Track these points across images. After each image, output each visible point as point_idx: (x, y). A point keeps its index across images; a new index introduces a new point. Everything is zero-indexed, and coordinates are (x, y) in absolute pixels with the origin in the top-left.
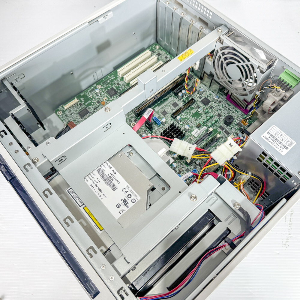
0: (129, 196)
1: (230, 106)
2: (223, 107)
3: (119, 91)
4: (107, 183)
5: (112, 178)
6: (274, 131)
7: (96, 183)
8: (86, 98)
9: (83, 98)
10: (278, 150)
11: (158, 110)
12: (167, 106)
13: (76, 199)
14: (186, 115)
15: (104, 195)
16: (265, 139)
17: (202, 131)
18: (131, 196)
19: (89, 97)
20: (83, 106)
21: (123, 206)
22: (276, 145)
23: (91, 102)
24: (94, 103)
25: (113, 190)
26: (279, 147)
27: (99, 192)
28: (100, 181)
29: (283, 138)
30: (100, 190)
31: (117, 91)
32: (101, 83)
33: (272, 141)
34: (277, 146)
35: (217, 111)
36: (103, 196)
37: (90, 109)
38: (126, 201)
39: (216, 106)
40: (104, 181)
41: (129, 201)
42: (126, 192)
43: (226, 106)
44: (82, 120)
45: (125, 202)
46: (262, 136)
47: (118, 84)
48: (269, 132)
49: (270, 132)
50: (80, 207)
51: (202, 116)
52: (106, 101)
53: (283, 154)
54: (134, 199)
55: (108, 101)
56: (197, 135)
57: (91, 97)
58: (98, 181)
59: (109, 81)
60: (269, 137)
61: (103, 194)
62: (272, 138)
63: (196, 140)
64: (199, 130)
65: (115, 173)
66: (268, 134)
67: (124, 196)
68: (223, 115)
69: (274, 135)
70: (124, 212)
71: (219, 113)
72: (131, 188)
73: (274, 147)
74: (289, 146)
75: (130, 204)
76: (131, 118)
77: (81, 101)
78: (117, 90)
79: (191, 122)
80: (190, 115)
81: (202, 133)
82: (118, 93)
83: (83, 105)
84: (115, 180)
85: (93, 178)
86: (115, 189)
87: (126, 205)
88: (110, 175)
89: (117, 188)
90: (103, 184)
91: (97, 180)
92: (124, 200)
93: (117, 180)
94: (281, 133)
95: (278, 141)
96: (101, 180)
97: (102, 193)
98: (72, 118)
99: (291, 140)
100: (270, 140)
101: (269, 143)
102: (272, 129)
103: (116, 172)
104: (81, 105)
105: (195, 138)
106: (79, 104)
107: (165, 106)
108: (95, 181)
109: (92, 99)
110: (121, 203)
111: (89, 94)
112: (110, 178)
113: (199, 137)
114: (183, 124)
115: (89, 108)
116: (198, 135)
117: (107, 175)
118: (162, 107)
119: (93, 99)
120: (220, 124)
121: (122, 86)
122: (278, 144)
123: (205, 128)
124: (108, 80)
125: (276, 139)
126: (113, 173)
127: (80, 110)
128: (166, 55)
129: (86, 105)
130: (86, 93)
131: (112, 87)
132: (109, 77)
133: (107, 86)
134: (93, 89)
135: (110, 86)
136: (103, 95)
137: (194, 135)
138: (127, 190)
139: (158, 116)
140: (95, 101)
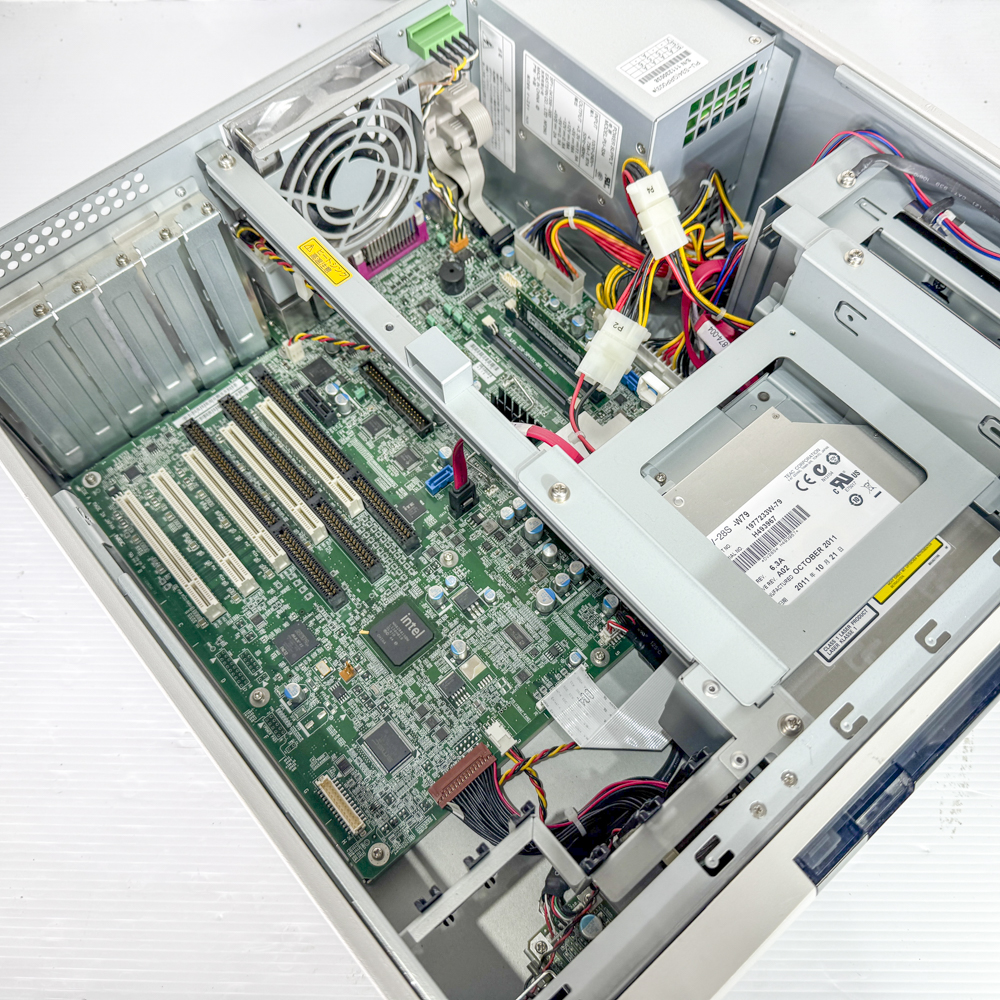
0: (821, 471)
1: (391, 275)
2: (394, 294)
3: (293, 616)
4: (783, 537)
5: (763, 522)
6: (634, 69)
7: (789, 573)
8: (314, 748)
9: (313, 759)
10: (692, 70)
11: (390, 479)
13: (855, 632)
15: (827, 544)
16: (664, 90)
17: (481, 354)
18: (818, 466)
19: (308, 735)
20: (354, 754)
21: (857, 487)
22: (678, 71)
23: (336, 723)
24: (340, 712)
25: (805, 519)
26: (683, 68)
27: (819, 560)
28: (781, 560)
29: (656, 55)
30: (812, 557)
31: (292, 623)
32: (244, 688)
33: (669, 77)
34: (680, 69)
35: (407, 309)
36: (833, 548)
37: (368, 725)
38: (837, 479)
40: (778, 546)
41: (835, 471)
42: (807, 481)
43: (390, 283)
44: (418, 754)
45: (842, 482)
46: (655, 95)
47: (257, 619)
48: (640, 81)
50: (878, 614)
52: (336, 663)
54: (828, 457)
55: (335, 657)
56: (496, 370)
57: (311, 724)
58: (782, 566)
59: (235, 657)
60: (657, 81)
61: (823, 547)
62: (658, 76)
63: (516, 373)
64: (477, 361)
65: (747, 514)
66: (647, 83)
67: (823, 485)
68: (426, 295)
69: (649, 72)
70: (873, 483)
71: (418, 306)
72: (792, 467)
73: (685, 76)
74: (679, 48)
75: (847, 466)
76: (419, 570)
77: (329, 764)
78: (286, 625)
81: (489, 354)
82: (300, 618)
83: (348, 756)
84: (771, 514)
85: (770, 582)
86: (800, 514)
87: (850, 480)
88: (754, 530)
89: (798, 506)
90: (791, 550)
91: (778, 569)
92: (837, 485)
93: (771, 509)
94: (642, 58)
95: (668, 67)
96: (775, 557)
97: (820, 549)
98: (410, 798)
100: (665, 80)
101: (673, 84)
103: (740, 511)
104: (343, 766)
105: (508, 375)
106: (339, 775)
107: (375, 459)
108: (780, 574)
110: (845, 494)
111: (291, 738)
112: (766, 530)
113: (502, 364)
115: (364, 729)
116: (497, 366)
117: (754, 540)
118: (380, 468)
119: (321, 716)
120: (457, 306)
121: (269, 607)
122: (677, 67)
123: (472, 346)
124: (228, 663)
125: (662, 69)
126: (747, 521)
127: (370, 765)
128: (139, 450)
129: (349, 743)
130: (284, 748)
131: (266, 645)
132: (213, 660)
133: (260, 663)
134: (270, 721)
135: (263, 650)
136: (305, 678)
137: (498, 378)
138: (800, 477)
139: (415, 481)
140: (331, 708)
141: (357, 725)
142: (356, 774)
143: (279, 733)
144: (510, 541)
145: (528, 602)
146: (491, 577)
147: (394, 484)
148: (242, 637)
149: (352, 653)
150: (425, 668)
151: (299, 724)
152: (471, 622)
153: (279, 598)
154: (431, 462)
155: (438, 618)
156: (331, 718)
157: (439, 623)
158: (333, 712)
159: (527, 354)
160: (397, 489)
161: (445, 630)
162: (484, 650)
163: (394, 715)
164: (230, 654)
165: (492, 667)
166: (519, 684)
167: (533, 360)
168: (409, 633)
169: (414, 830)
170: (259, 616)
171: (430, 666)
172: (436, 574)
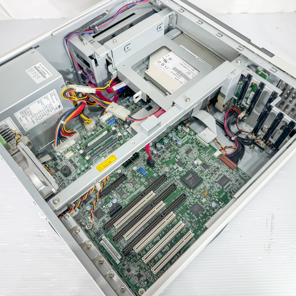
0: (163, 64)
3: (189, 212)
4: (181, 72)
5: (177, 75)
7: (190, 72)
10: (43, 66)
11: (141, 187)
12: (131, 192)
14: (111, 180)
15: (182, 65)
16: (50, 73)
19: (223, 203)
20: (227, 190)
21: (167, 59)
23: (219, 195)
24: (216, 195)
25: (176, 68)
26: (41, 68)
27: (187, 67)
28: (187, 73)
29: (34, 74)
30: (186, 68)
31: (191, 212)
33: (45, 71)
37: (218, 187)
38: (165, 62)
40: (184, 73)
41: (162, 62)
44: (224, 174)
47: (191, 222)
49: (44, 78)
52: (202, 197)
53: (40, 63)
54: (159, 63)
55: (200, 198)
57: (220, 203)
59: (203, 228)
62: (44, 74)
66: (46, 76)
67: (166, 64)
69: (41, 76)
70: (166, 56)
72: (162, 69)
73: (45, 68)
74: (32, 69)
75: (161, 60)
76: (171, 177)
77: (230, 196)
78: (191, 213)
83: (227, 191)
84: (175, 74)
85: (193, 75)
86: (174, 69)
88: (180, 77)
90: (184, 71)
91: (190, 74)
92: (167, 62)
95: (40, 71)
96: (187, 74)
97: (184, 66)
98: (235, 175)
99: (29, 73)
100: (46, 73)
101: (48, 70)
102: (40, 80)
104: (230, 193)
105: (104, 155)
106: (233, 193)
107: (134, 192)
108: (191, 73)
109: (219, 201)
110: (169, 61)
112: (179, 75)
115: (219, 188)
116: (101, 159)
117: (182, 77)
118: (137, 191)
121: (186, 219)
123: (93, 166)
126: (177, 78)
127: (229, 186)
128: (129, 275)
129: (224, 192)
131: (198, 219)
133: (204, 219)
135: (200, 219)
136: (207, 205)
138: (165, 68)
139: (142, 180)
140: (215, 198)
141: (219, 190)
142: (232, 189)
144: (161, 154)
145: (179, 149)
146: (172, 158)
147: (143, 186)
148: (197, 226)
149: (198, 193)
150: (200, 174)
151: (220, 206)
152: (186, 163)
153: (183, 216)
154: (135, 176)
155: (185, 171)
156: (218, 197)
157: (187, 171)
158: (216, 197)
159: (97, 150)
160: (145, 185)
161: (189, 169)
162: (193, 159)
163: (214, 181)
165: (198, 157)
166: (202, 151)
167: (100, 149)
168: (191, 178)
169: (243, 174)
170: (190, 222)
171: (199, 172)
172: (172, 172)
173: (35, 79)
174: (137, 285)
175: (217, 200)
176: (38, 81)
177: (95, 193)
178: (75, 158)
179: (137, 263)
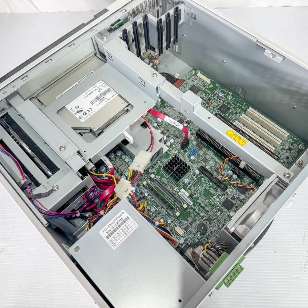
0: (85, 114)
3: (227, 115)
4: (98, 97)
5: (102, 100)
6: (131, 225)
7: (97, 89)
8: (213, 89)
9: (212, 86)
10: (106, 227)
11: (209, 154)
12: (216, 162)
14: (205, 183)
16: (119, 214)
17: (187, 200)
18: (85, 115)
19: (215, 91)
20: (203, 88)
21: (76, 110)
22: (113, 225)
23: (209, 94)
24: (208, 96)
25: (92, 102)
26: (110, 228)
27: (90, 92)
28: (99, 92)
29: (121, 235)
30: (92, 93)
32: (234, 99)
33: (117, 221)
34: (111, 227)
36: (86, 95)
38: (81, 112)
39: (224, 216)
40: (100, 95)
41: (81, 114)
42: (89, 111)
44: (188, 89)
46: (123, 211)
48: (129, 218)
49: (129, 220)
51: (207, 201)
52: (212, 106)
53: (101, 232)
54: (82, 118)
55: (213, 107)
56: (181, 194)
58: (99, 90)
59: (239, 105)
60: (122, 219)
61: (88, 95)
62: (121, 222)
63: (174, 193)
64: (188, 197)
65: (106, 101)
66: (126, 217)
67: (85, 110)
68: (211, 225)
69: (125, 224)
70: (72, 112)
72: (92, 114)
73: (110, 223)
74: (110, 241)
75: (77, 116)
76: (195, 129)
77: (208, 86)
78: (228, 113)
79: (197, 189)
80: (206, 186)
81: (184, 200)
82: (225, 115)
85: (103, 86)
86: (92, 103)
87: (77, 112)
88: (105, 98)
89: (93, 104)
90: (97, 94)
92: (81, 110)
93: (100, 103)
94: (127, 233)
95: (116, 227)
96: (101, 92)
97: (89, 95)
98: (188, 82)
99: (118, 243)
100: (119, 219)
101: (115, 218)
102: (133, 223)
104: (205, 86)
105: (176, 193)
106: (205, 84)
107: (215, 160)
108: (100, 88)
109: (213, 93)
110: (80, 108)
111: (219, 90)
112: (102, 98)
113: (179, 197)
114: (193, 179)
115: (202, 93)
116: (181, 196)
117: (105, 96)
118: (213, 157)
120: (198, 221)
121: (234, 117)
122: (113, 228)
123: (190, 203)
125: (119, 226)
126: (106, 100)
127: (199, 86)
128: (291, 157)
129: (205, 90)
130: (220, 88)
131: (232, 108)
132: (244, 104)
133: (232, 104)
134: (225, 93)
135: (232, 107)
136: (219, 102)
137: (180, 191)
138: (90, 112)
139: (201, 154)
140: (211, 97)
141: (204, 94)
142: (201, 85)
143: (222, 91)
144: (170, 139)
145: (164, 123)
146: (175, 129)
147: (207, 152)
148: (239, 109)
149: (209, 108)
151: (218, 93)
153: (232, 119)
154: (197, 160)
156: (210, 94)
160: (206, 151)
162: (175, 112)
164: (241, 105)
165: (172, 108)
166: (165, 105)
170: (236, 114)
172: (190, 128)
173: (130, 232)
174: (298, 150)
175: (213, 95)
176: (135, 226)
177: (222, 197)
178: (182, 224)
179: (280, 152)
